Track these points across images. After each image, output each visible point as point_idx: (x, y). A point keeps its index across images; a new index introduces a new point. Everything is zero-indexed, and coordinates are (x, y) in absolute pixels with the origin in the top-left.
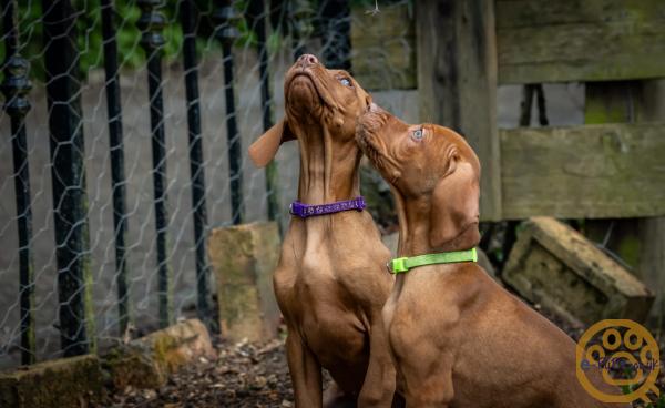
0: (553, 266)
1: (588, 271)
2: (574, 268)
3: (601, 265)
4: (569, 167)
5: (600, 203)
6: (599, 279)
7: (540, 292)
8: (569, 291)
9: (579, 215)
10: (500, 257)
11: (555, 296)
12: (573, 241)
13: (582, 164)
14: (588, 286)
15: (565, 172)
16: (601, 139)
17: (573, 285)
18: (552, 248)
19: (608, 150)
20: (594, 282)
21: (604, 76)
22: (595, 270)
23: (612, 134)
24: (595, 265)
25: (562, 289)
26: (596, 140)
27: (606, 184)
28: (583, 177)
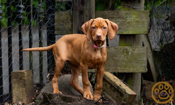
0: (108, 85)
1: (118, 87)
2: (115, 86)
3: (122, 86)
4: (114, 58)
5: (122, 68)
6: (121, 89)
7: (105, 93)
8: (113, 92)
9: (117, 71)
10: (94, 83)
11: (109, 94)
12: (114, 79)
13: (118, 57)
14: (118, 91)
15: (113, 59)
16: (123, 50)
17: (114, 91)
18: (108, 80)
19: (125, 54)
20: (120, 90)
21: (125, 33)
22: (120, 87)
23: (126, 49)
24: (120, 86)
25: (111, 92)
26: (122, 51)
27: (124, 63)
28: (118, 61)
